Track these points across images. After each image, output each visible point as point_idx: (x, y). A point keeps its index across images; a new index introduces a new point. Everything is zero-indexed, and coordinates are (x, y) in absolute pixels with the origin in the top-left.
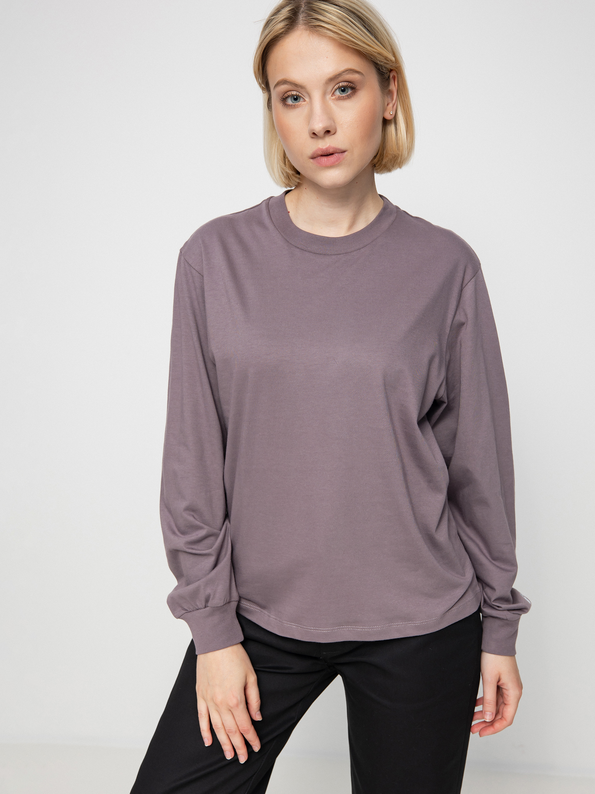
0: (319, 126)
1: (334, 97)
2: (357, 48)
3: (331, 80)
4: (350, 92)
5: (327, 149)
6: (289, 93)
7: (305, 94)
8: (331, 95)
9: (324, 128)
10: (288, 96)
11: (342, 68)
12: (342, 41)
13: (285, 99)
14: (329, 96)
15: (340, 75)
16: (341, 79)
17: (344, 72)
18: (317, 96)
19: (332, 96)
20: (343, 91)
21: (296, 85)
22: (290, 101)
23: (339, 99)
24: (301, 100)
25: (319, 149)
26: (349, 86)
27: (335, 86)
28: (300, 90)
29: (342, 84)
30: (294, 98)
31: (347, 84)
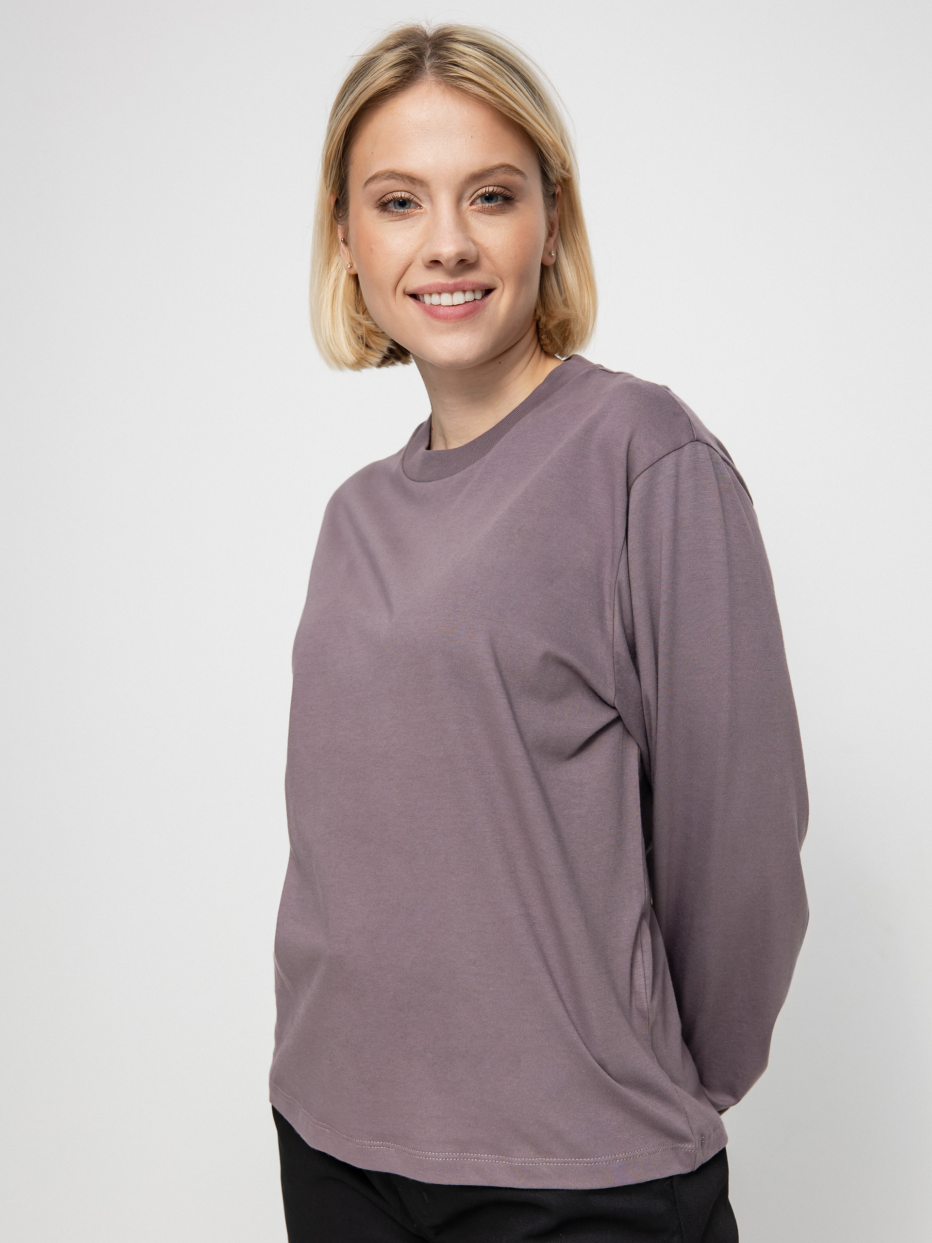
0: (449, 251)
1: (473, 207)
2: (521, 123)
3: (476, 177)
4: (499, 202)
6: (390, 197)
7: (421, 196)
8: (469, 203)
9: (458, 254)
10: (389, 202)
13: (386, 203)
14: (466, 204)
15: (492, 171)
16: (491, 179)
18: (445, 202)
19: (470, 205)
20: (489, 199)
21: (411, 179)
23: (483, 211)
24: (412, 205)
26: (500, 194)
27: (479, 192)
28: (418, 190)
29: (491, 189)
30: (403, 203)
31: (499, 190)
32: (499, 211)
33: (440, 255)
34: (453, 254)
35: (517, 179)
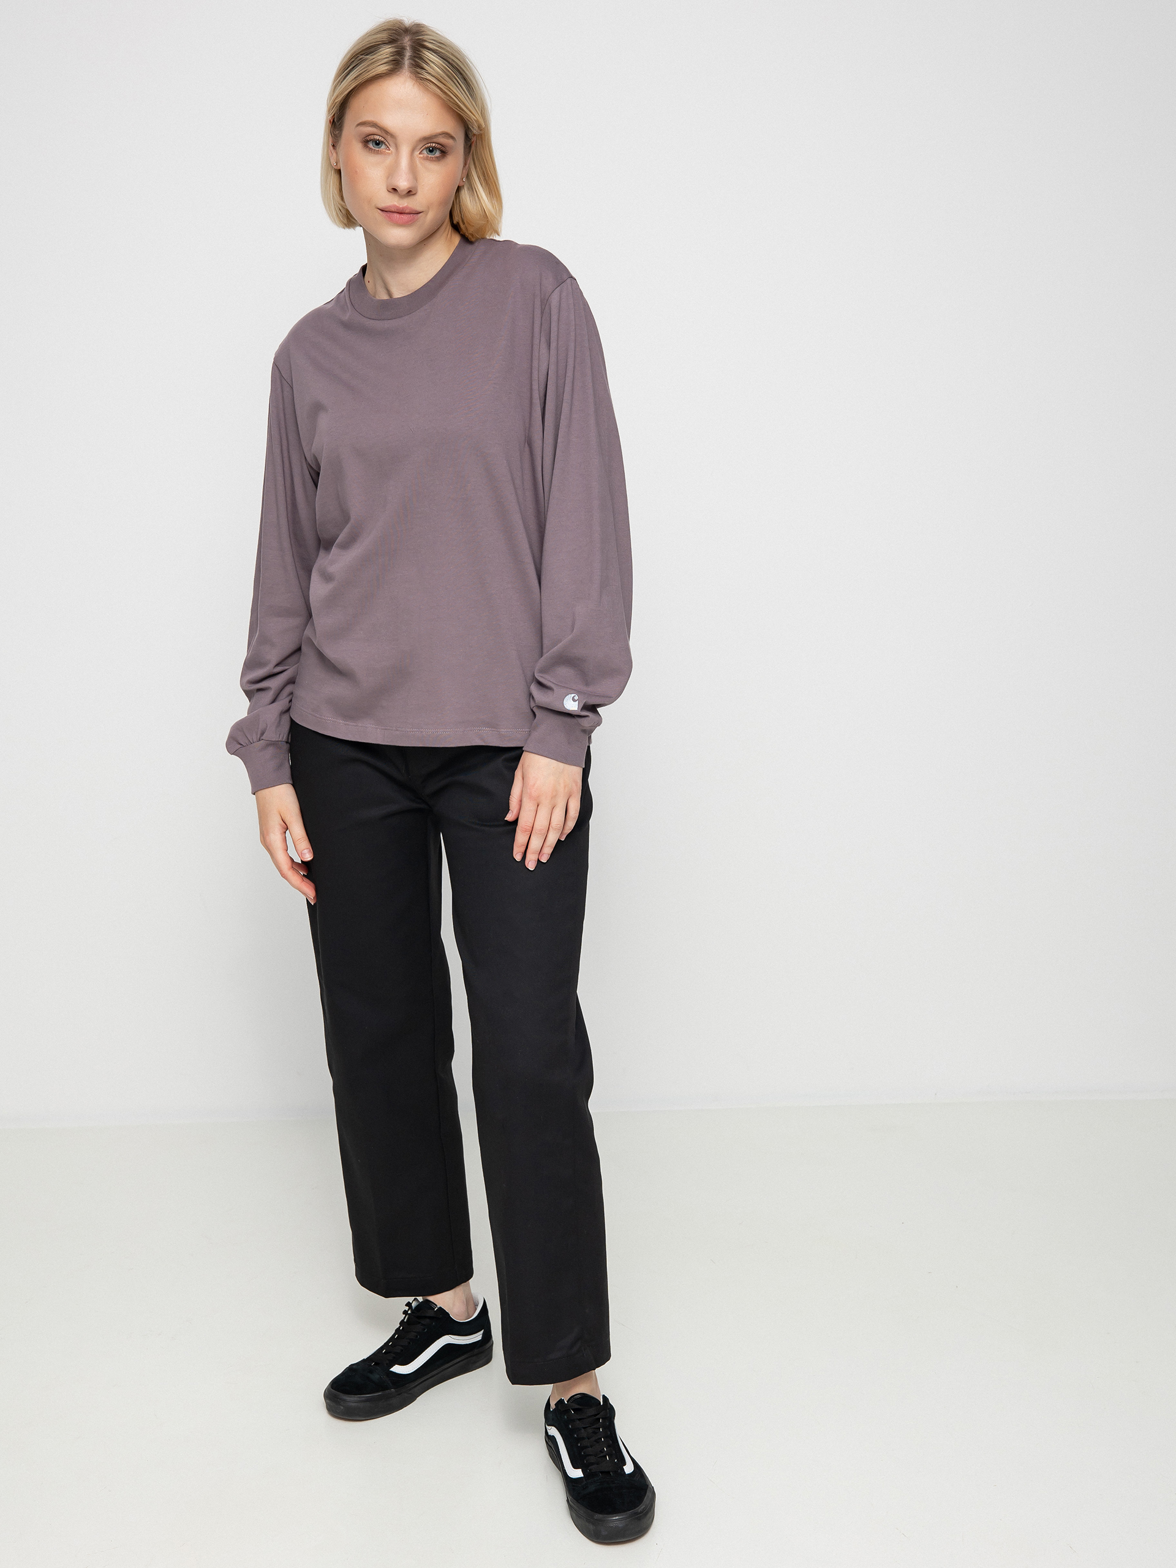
0: (403, 184)
1: (422, 156)
2: (461, 113)
3: (427, 139)
4: (438, 154)
5: (403, 208)
6: (372, 137)
7: (391, 143)
8: (419, 152)
9: (408, 189)
10: (370, 140)
11: (439, 131)
12: (451, 105)
13: (367, 140)
14: (417, 153)
15: (436, 136)
16: (435, 140)
17: (440, 134)
18: (405, 151)
19: (420, 154)
20: (431, 151)
21: (386, 132)
22: (371, 145)
23: (427, 159)
24: (383, 147)
25: (395, 206)
26: (439, 149)
27: (427, 146)
28: (389, 138)
29: (434, 145)
30: (378, 143)
31: (439, 146)
32: (438, 159)
33: (398, 187)
34: (406, 188)
35: (449, 142)
